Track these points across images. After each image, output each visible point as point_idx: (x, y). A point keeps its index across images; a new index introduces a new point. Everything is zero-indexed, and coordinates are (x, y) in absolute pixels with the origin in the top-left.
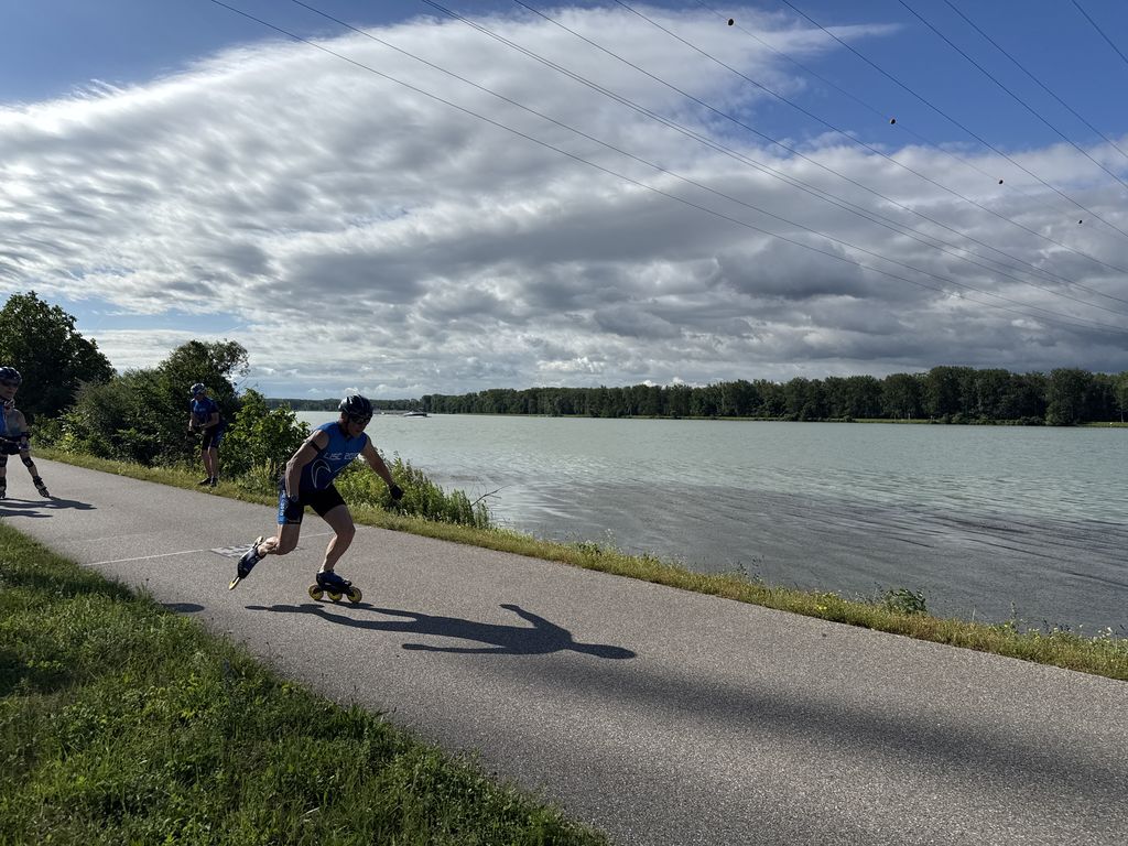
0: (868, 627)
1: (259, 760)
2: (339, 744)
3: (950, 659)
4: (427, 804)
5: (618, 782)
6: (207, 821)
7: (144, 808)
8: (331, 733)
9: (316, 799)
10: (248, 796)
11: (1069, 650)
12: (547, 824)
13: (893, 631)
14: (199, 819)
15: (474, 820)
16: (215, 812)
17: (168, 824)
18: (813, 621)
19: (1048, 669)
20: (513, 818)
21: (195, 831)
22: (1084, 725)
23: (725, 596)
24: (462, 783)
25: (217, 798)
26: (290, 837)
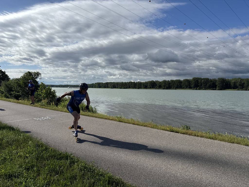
0: (178, 133)
1: (44, 165)
2: (63, 161)
3: (196, 139)
4: (82, 173)
5: (125, 167)
6: (32, 179)
7: (18, 177)
8: (61, 159)
9: (57, 173)
10: (42, 173)
11: (220, 137)
12: (109, 177)
13: (184, 134)
14: (31, 178)
15: (93, 177)
16: (34, 177)
17: (23, 180)
18: (167, 132)
19: (216, 141)
20: (101, 176)
21: (30, 181)
22: (223, 153)
23: (148, 127)
24: (90, 169)
25: (35, 174)
26: (51, 182)
